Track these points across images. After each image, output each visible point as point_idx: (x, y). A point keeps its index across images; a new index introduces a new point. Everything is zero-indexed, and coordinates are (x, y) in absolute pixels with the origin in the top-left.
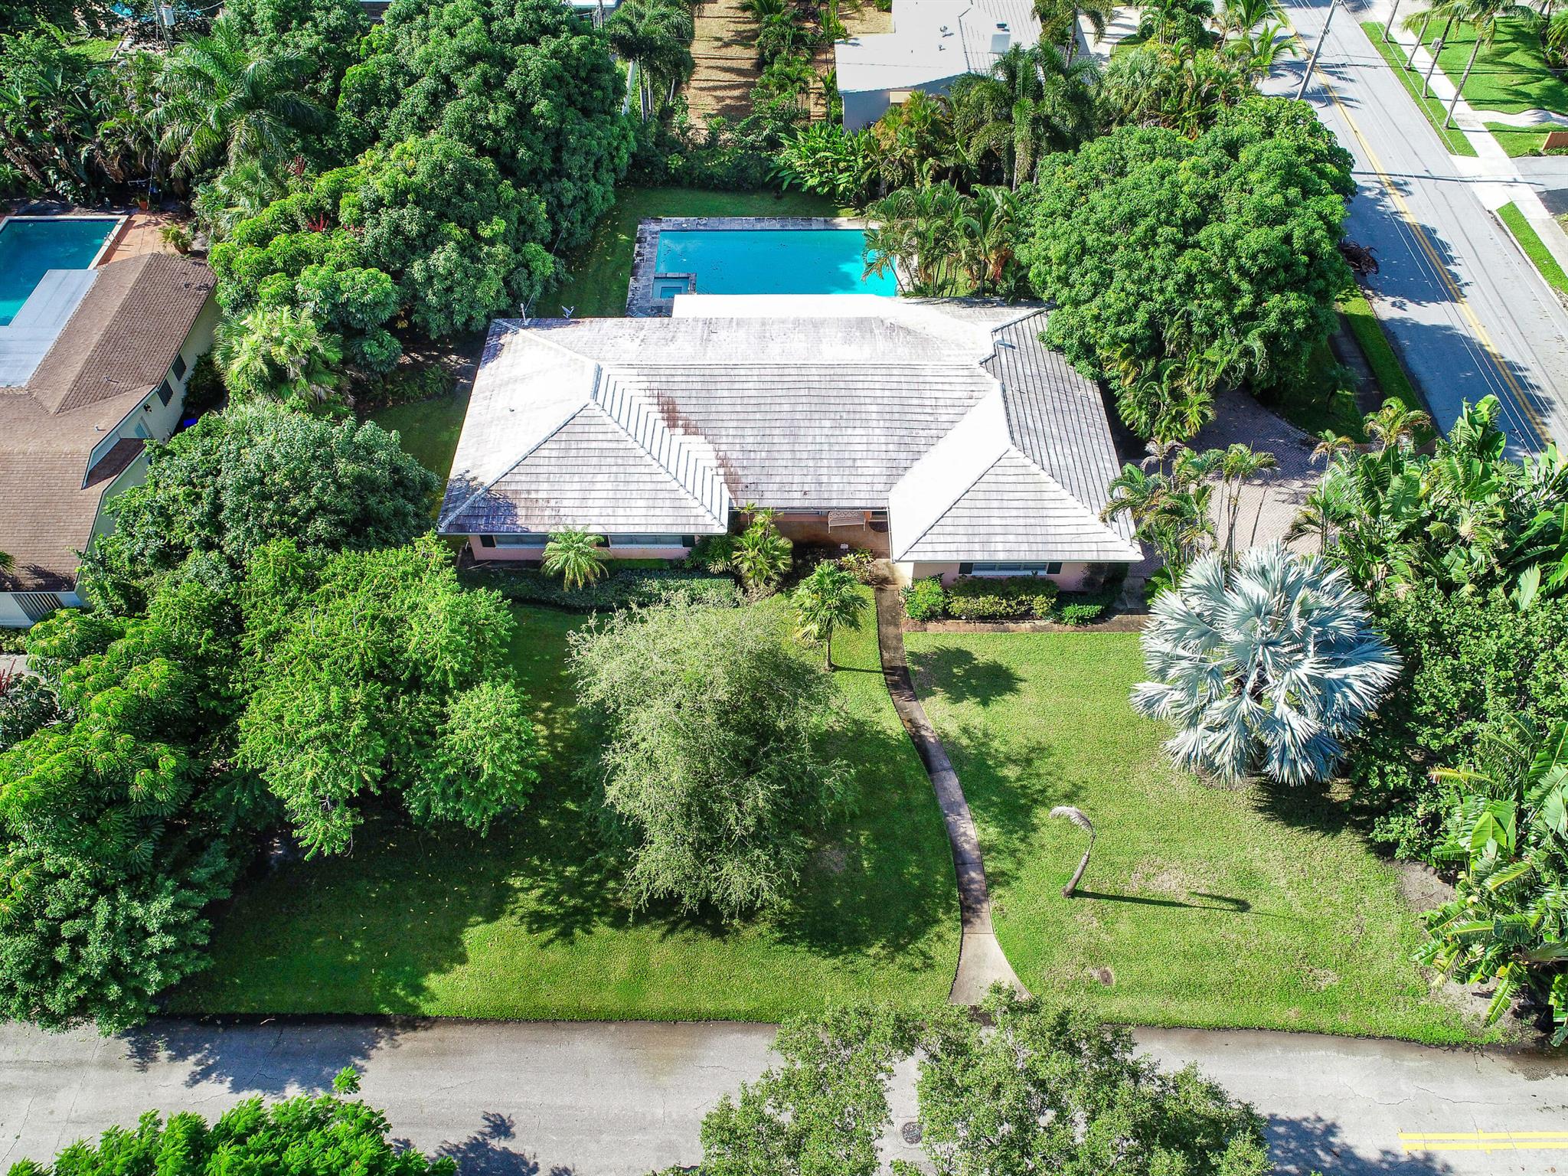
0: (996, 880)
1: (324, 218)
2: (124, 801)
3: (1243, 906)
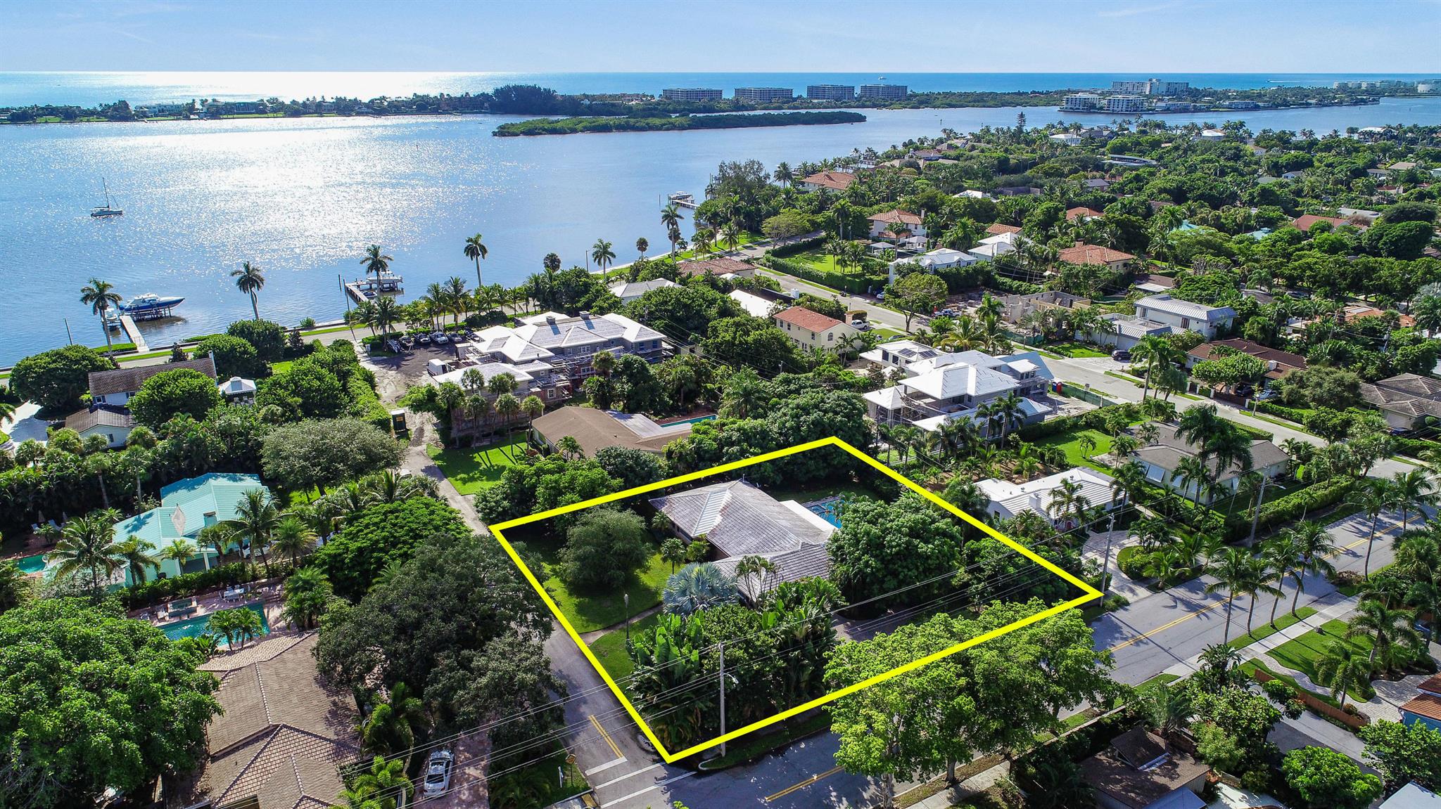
1: (722, 427)
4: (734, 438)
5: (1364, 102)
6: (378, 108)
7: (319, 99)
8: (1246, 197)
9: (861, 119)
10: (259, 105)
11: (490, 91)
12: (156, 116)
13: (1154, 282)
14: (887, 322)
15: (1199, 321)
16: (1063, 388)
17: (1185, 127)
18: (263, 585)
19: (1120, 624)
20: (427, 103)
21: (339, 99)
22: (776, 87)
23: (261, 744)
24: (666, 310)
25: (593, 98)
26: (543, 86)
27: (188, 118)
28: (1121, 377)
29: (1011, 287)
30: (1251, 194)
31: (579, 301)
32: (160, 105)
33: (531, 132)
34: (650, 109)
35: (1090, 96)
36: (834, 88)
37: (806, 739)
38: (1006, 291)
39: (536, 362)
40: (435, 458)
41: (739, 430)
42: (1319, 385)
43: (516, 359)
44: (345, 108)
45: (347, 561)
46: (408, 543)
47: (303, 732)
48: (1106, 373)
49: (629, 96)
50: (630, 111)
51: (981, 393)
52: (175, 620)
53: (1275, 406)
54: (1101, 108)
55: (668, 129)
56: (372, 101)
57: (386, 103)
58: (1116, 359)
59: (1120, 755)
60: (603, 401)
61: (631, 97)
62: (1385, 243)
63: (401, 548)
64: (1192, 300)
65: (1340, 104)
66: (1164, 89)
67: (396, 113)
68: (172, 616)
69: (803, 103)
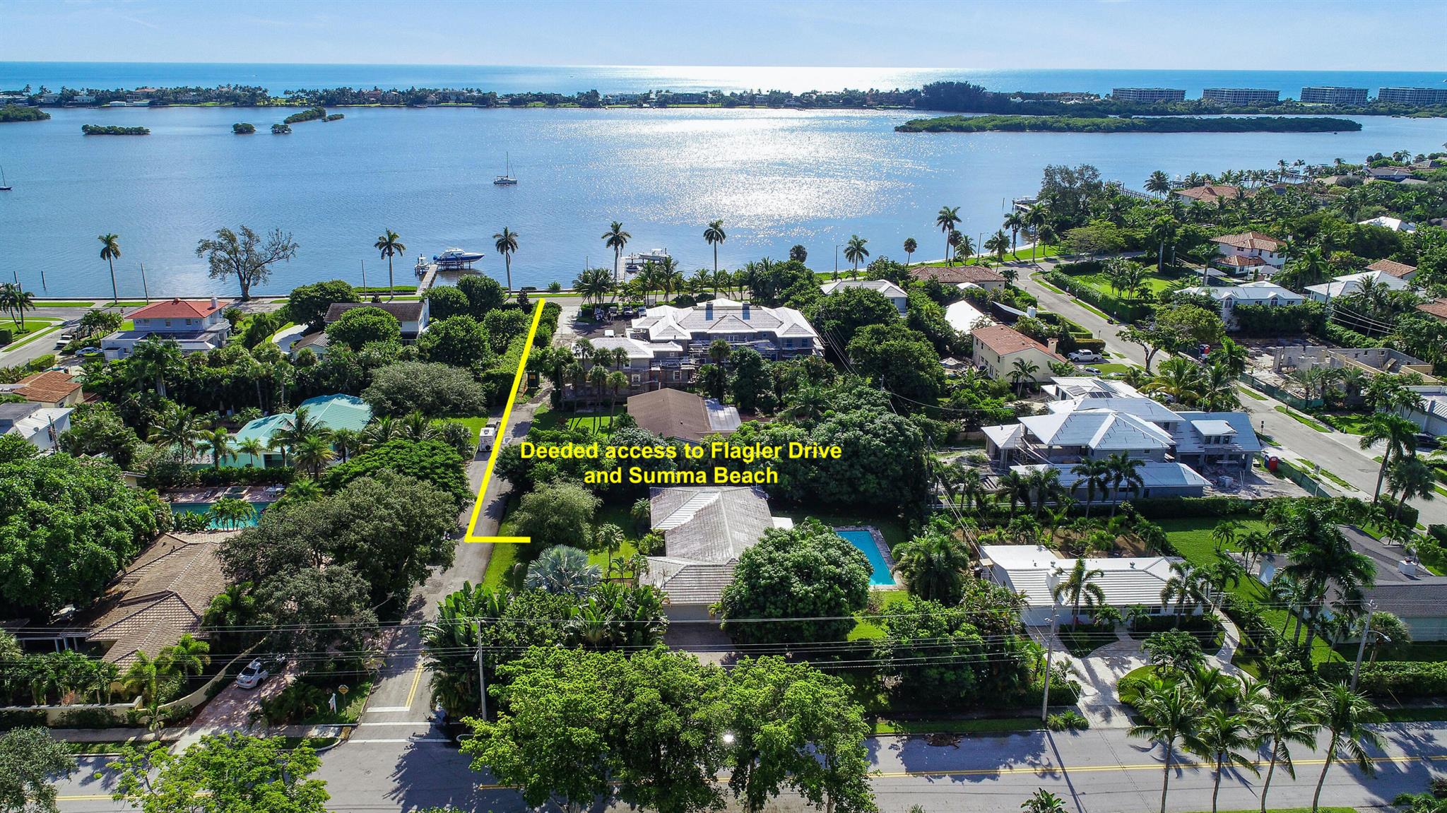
6: (807, 102)
7: (755, 92)
9: (1355, 127)
10: (702, 96)
11: (919, 87)
12: (617, 103)
16: (1279, 466)
19: (1049, 747)
20: (854, 98)
21: (773, 92)
22: (1257, 88)
23: (150, 603)
25: (1025, 96)
26: (972, 83)
27: (641, 106)
29: (1340, 337)
32: (622, 95)
33: (934, 128)
34: (1089, 108)
39: (671, 342)
40: (535, 417)
44: (777, 100)
47: (184, 603)
49: (1070, 94)
50: (1064, 110)
51: (1104, 447)
55: (1090, 131)
56: (803, 95)
57: (815, 97)
61: (1073, 96)
67: (821, 107)
69: (1291, 106)
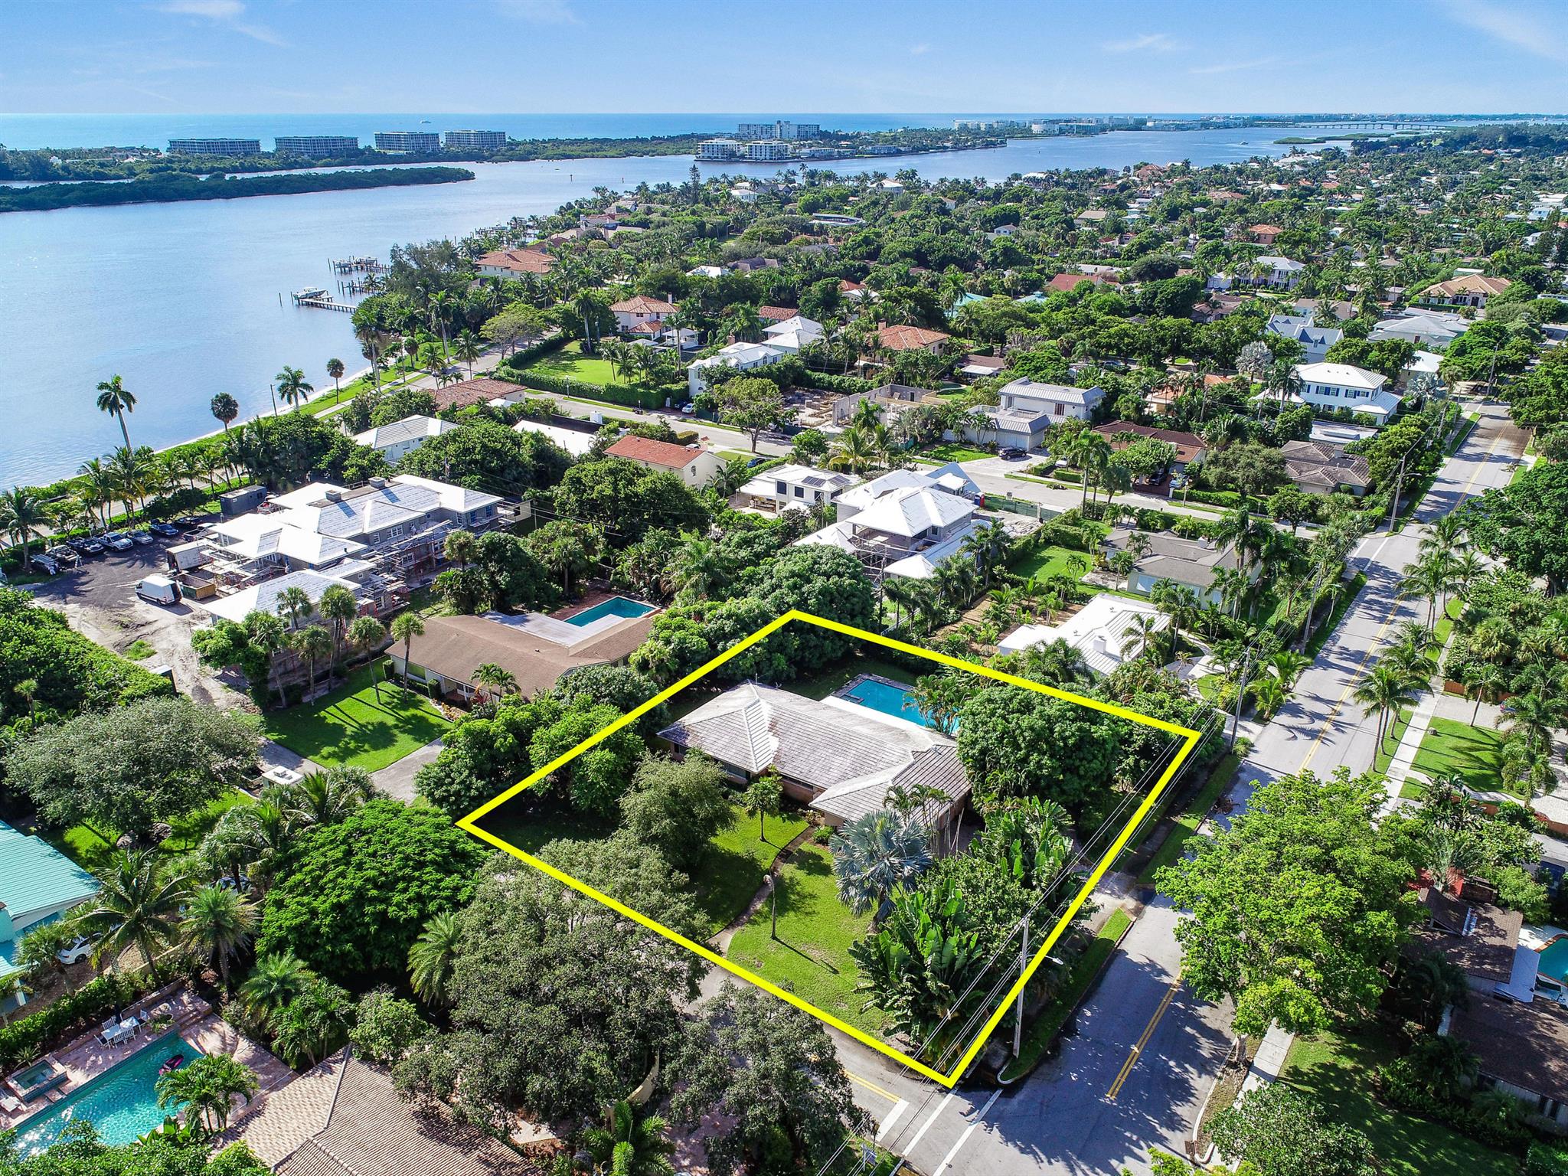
0: (750, 922)
1: (700, 616)
2: (491, 747)
3: (836, 972)
4: (727, 629)
5: (993, 145)
8: (987, 258)
9: (468, 176)
13: (975, 362)
14: (725, 443)
15: (1074, 405)
16: (986, 502)
17: (857, 178)
18: (156, 1003)
19: (1266, 770)
24: (473, 461)
28: (1026, 479)
30: (992, 254)
31: (320, 461)
34: (160, 169)
35: (729, 142)
36: (412, 135)
37: (1085, 1001)
38: (824, 388)
39: (347, 561)
41: (729, 617)
42: (1251, 465)
43: (316, 561)
45: (324, 930)
46: (413, 879)
48: (1006, 476)
50: (131, 173)
51: (949, 522)
52: (40, 1106)
53: (1200, 493)
54: (743, 156)
58: (1004, 458)
59: (1436, 925)
60: (467, 604)
61: (123, 152)
62: (1162, 301)
63: (405, 890)
64: (1048, 382)
65: (973, 147)
66: (794, 132)
68: (28, 1100)
69: (381, 156)
